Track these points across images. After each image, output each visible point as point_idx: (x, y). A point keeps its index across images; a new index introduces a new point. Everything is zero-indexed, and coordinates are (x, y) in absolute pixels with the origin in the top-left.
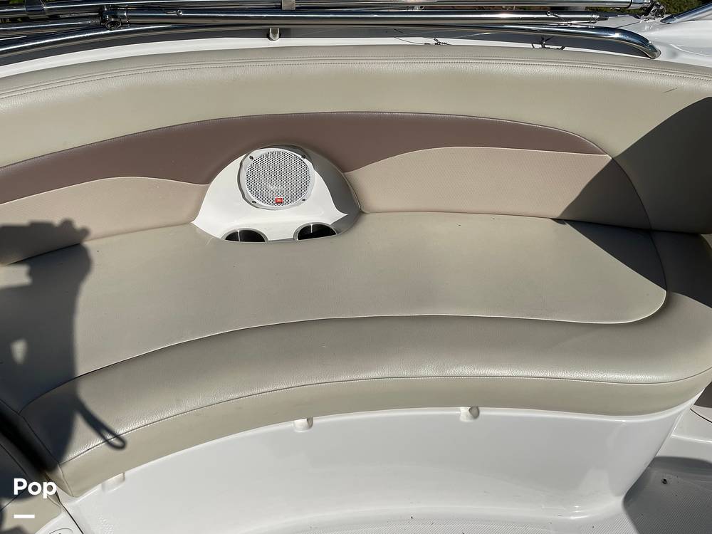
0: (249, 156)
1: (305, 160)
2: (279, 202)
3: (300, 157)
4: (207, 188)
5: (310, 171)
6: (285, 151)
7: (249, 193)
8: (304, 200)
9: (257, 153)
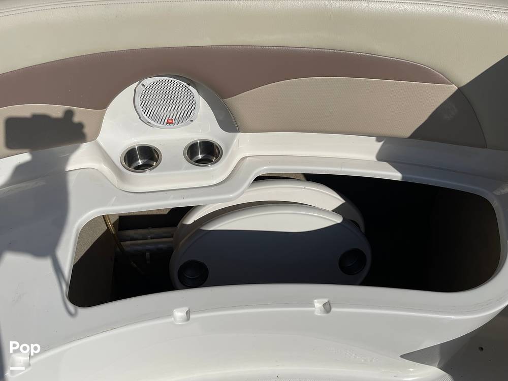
0: (141, 84)
1: (190, 87)
2: (170, 122)
3: (186, 84)
4: (105, 112)
5: (195, 96)
6: (173, 79)
7: (144, 115)
8: (192, 121)
9: (148, 81)
